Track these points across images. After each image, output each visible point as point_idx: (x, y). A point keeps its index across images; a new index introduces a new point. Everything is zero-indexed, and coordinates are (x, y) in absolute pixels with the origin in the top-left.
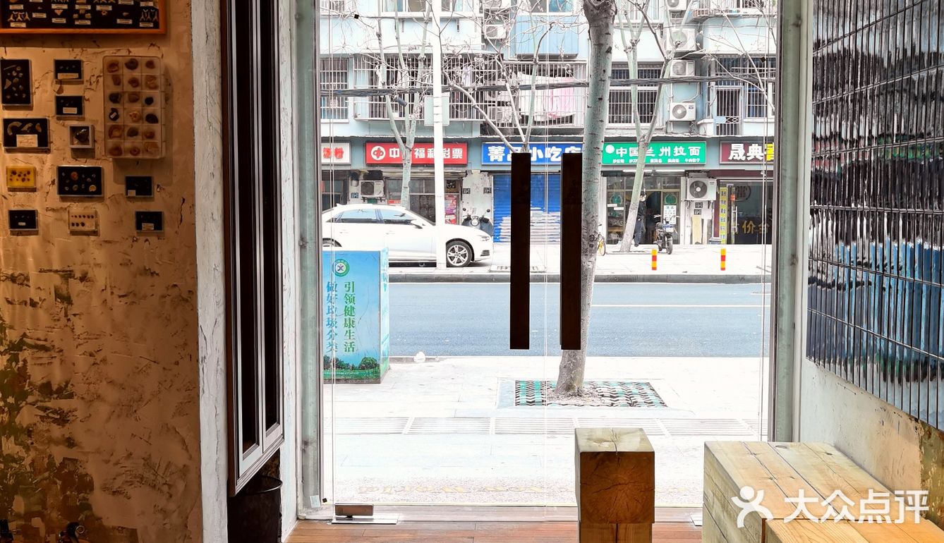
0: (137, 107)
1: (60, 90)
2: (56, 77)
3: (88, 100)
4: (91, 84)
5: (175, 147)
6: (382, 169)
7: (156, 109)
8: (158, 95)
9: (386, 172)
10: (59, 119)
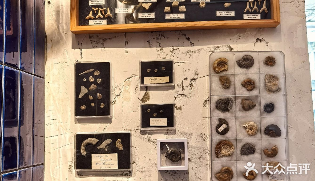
0: (253, 117)
1: (146, 98)
2: (143, 82)
3: (180, 108)
4: (183, 89)
7: (279, 118)
10: (143, 133)
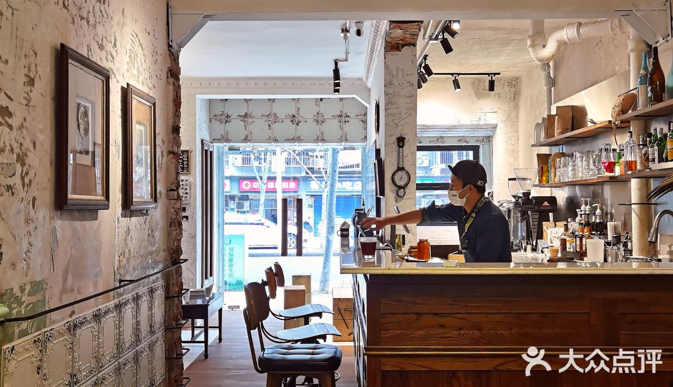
0: (183, 190)
5: (192, 200)
6: (249, 194)
7: (188, 191)
8: (188, 188)
9: (251, 196)
